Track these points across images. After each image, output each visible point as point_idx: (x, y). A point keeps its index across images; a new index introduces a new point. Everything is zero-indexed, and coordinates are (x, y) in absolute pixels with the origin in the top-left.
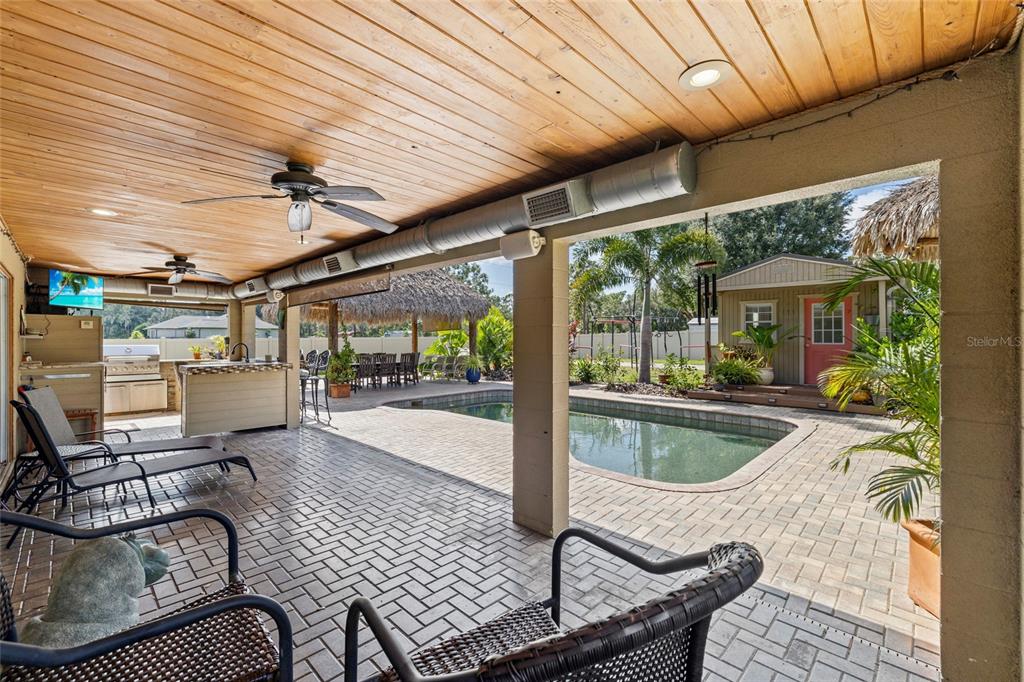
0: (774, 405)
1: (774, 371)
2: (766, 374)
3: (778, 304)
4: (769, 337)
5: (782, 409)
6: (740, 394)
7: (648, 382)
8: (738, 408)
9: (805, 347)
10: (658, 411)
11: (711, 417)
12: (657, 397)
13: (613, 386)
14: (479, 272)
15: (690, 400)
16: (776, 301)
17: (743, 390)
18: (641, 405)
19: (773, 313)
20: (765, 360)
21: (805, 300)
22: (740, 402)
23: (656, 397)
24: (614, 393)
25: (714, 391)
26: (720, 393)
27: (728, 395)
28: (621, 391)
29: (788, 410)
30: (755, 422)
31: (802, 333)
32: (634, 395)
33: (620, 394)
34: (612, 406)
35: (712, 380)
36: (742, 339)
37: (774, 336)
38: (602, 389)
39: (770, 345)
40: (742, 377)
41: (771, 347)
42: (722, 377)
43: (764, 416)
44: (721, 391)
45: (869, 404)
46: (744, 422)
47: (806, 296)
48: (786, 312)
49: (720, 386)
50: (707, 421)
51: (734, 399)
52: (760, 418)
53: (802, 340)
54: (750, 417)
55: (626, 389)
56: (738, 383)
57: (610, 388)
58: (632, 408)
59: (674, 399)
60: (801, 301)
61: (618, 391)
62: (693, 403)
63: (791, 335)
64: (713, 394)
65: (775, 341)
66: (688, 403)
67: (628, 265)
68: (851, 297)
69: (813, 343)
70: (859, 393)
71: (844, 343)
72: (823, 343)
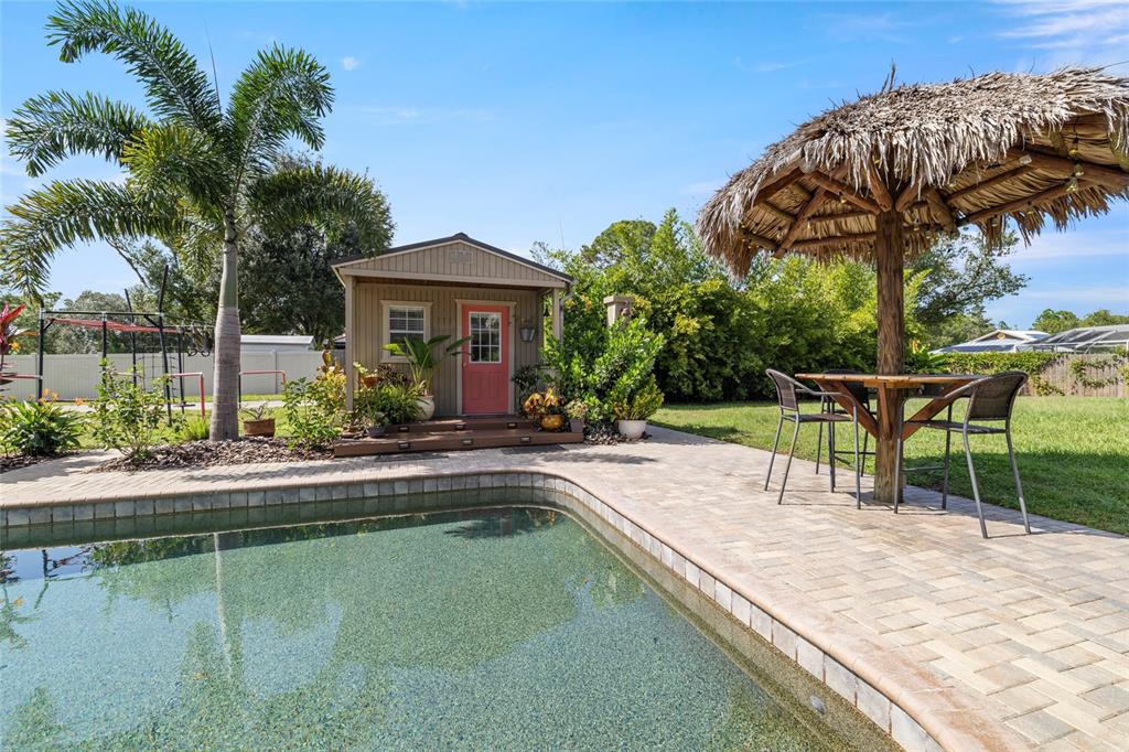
1: (434, 399)
2: (427, 405)
3: (432, 308)
7: (236, 437)
9: (463, 367)
10: (307, 496)
11: (416, 488)
12: (273, 466)
16: (430, 304)
19: (426, 320)
20: (426, 385)
21: (463, 306)
22: (426, 452)
25: (369, 439)
26: (391, 442)
27: (402, 441)
28: (177, 466)
32: (212, 470)
33: (180, 473)
34: (179, 507)
38: (115, 467)
40: (405, 412)
42: (380, 414)
47: (464, 301)
48: (442, 320)
49: (380, 429)
51: (413, 448)
53: (460, 358)
56: (399, 422)
57: (140, 461)
58: (240, 501)
59: (311, 464)
60: (459, 307)
64: (380, 444)
66: (336, 468)
68: (508, 308)
69: (470, 362)
70: (552, 419)
71: (500, 362)
72: (480, 362)
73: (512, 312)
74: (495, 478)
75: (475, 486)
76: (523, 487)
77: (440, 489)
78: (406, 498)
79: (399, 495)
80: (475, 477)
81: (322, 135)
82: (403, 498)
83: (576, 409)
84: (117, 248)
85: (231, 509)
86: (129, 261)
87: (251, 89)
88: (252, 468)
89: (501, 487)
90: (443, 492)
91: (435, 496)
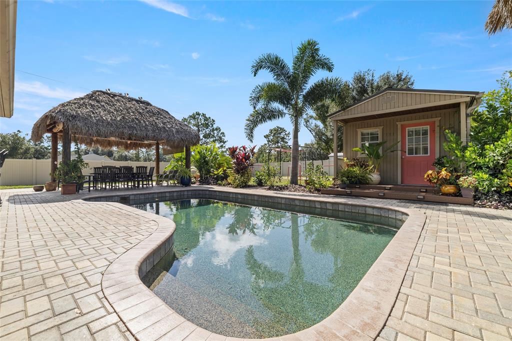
0: (383, 197)
1: (380, 175)
2: (375, 177)
3: (383, 129)
4: (377, 152)
5: (389, 201)
6: (358, 190)
7: (296, 184)
8: (356, 200)
9: (402, 158)
10: (297, 203)
11: (335, 207)
12: (301, 193)
13: (273, 186)
14: (220, 131)
15: (322, 195)
16: (382, 127)
17: (359, 188)
18: (286, 198)
19: (380, 135)
20: (374, 167)
21: (402, 125)
22: (357, 196)
23: (299, 194)
24: (272, 192)
25: (339, 189)
26: (344, 190)
27: (348, 191)
28: (277, 190)
29: (395, 201)
30: (369, 211)
31: (399, 148)
32: (284, 193)
33: (275, 192)
35: (339, 182)
36: (359, 153)
37: (380, 151)
38: (265, 189)
39: (378, 157)
40: (358, 179)
41: (379, 159)
42: (345, 179)
43: (377, 206)
44: (344, 189)
45: (458, 196)
46: (361, 210)
47: (402, 123)
48: (388, 134)
49: (344, 185)
50: (333, 210)
51: (353, 194)
52: (374, 208)
53: (399, 153)
54: (366, 206)
55: (281, 188)
56: (356, 184)
59: (312, 194)
60: (399, 126)
61: (275, 190)
62: (323, 197)
63: (392, 149)
64: (338, 191)
65: (381, 155)
66: (320, 197)
67: (282, 102)
68: (434, 122)
69: (407, 155)
70: (448, 188)
71: (429, 154)
72: (414, 155)
73: (437, 124)
74: (375, 210)
75: (363, 212)
76: (390, 218)
77: (346, 210)
78: (331, 211)
79: (328, 209)
80: (364, 208)
81: (332, 65)
82: (330, 211)
83: (467, 181)
84: (307, 127)
85: (277, 203)
86: (310, 131)
87: (298, 60)
88: (295, 193)
89: (378, 216)
90: (348, 212)
91: (343, 213)
